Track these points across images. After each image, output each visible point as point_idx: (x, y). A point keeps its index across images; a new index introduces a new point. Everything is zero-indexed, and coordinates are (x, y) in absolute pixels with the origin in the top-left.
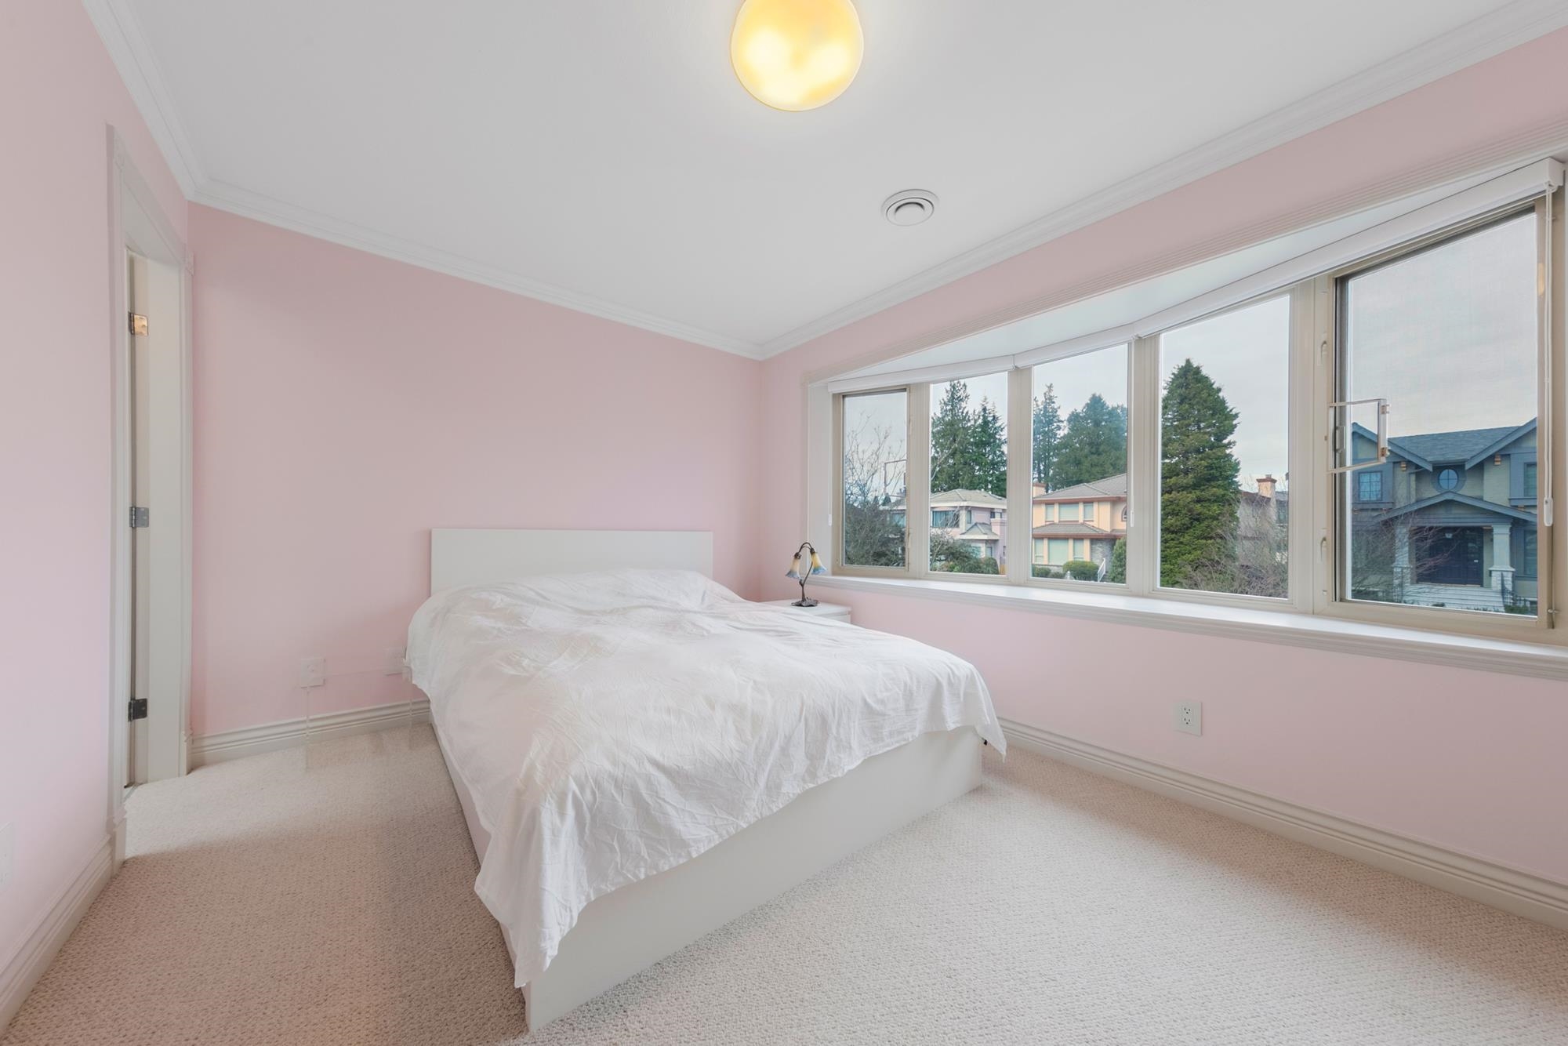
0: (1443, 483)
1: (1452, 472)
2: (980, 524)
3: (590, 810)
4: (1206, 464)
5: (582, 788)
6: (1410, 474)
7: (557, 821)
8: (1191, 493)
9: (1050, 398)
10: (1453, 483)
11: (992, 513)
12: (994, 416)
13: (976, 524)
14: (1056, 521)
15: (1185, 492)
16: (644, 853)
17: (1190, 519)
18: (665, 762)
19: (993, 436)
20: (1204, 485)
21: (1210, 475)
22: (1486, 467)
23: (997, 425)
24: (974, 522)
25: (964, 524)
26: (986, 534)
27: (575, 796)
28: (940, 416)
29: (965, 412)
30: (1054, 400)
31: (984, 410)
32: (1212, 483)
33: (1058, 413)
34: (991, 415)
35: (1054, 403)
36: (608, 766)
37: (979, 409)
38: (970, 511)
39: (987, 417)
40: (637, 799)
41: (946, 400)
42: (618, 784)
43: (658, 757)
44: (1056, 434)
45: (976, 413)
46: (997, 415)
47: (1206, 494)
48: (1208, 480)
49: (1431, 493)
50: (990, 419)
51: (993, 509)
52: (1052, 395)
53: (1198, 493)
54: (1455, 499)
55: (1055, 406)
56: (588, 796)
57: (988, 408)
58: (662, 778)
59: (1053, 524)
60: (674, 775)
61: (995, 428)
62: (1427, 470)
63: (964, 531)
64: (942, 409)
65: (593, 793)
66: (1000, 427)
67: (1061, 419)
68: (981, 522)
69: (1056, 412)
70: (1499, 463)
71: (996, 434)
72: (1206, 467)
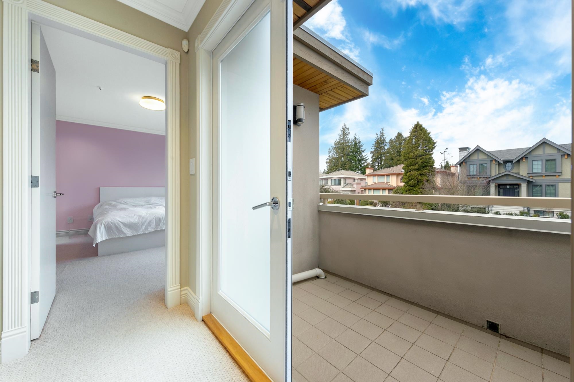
0: (507, 168)
1: (510, 163)
2: (349, 184)
3: (107, 226)
4: (422, 161)
5: (105, 223)
6: (496, 164)
7: (100, 226)
8: (417, 172)
9: (383, 134)
10: (510, 168)
11: (354, 180)
12: (359, 141)
13: (347, 184)
14: (377, 183)
15: (415, 172)
16: (117, 233)
17: (417, 181)
18: (121, 221)
19: (358, 149)
20: (422, 169)
21: (424, 165)
22: (521, 162)
23: (360, 144)
24: (347, 183)
25: (343, 184)
26: (350, 188)
27: (104, 223)
28: (339, 141)
29: (348, 139)
30: (384, 134)
31: (355, 138)
32: (425, 168)
33: (386, 140)
34: (358, 140)
35: (384, 135)
36: (110, 221)
37: (353, 138)
38: (345, 179)
39: (356, 141)
40: (115, 226)
41: (341, 135)
42: (111, 223)
43: (120, 220)
44: (384, 148)
45: (353, 139)
46: (360, 140)
47: (423, 172)
48: (424, 167)
49: (503, 171)
50: (357, 142)
51: (354, 178)
52: (383, 132)
53: (420, 172)
54: (509, 174)
55: (385, 137)
56: (106, 224)
57: (356, 138)
58: (121, 223)
59: (375, 184)
60: (124, 224)
61: (359, 146)
62: (501, 163)
63: (343, 187)
64: (339, 138)
65: (107, 224)
66: (361, 145)
67: (386, 142)
68: (350, 183)
69: (385, 139)
70: (524, 161)
71: (360, 148)
72: (422, 162)
